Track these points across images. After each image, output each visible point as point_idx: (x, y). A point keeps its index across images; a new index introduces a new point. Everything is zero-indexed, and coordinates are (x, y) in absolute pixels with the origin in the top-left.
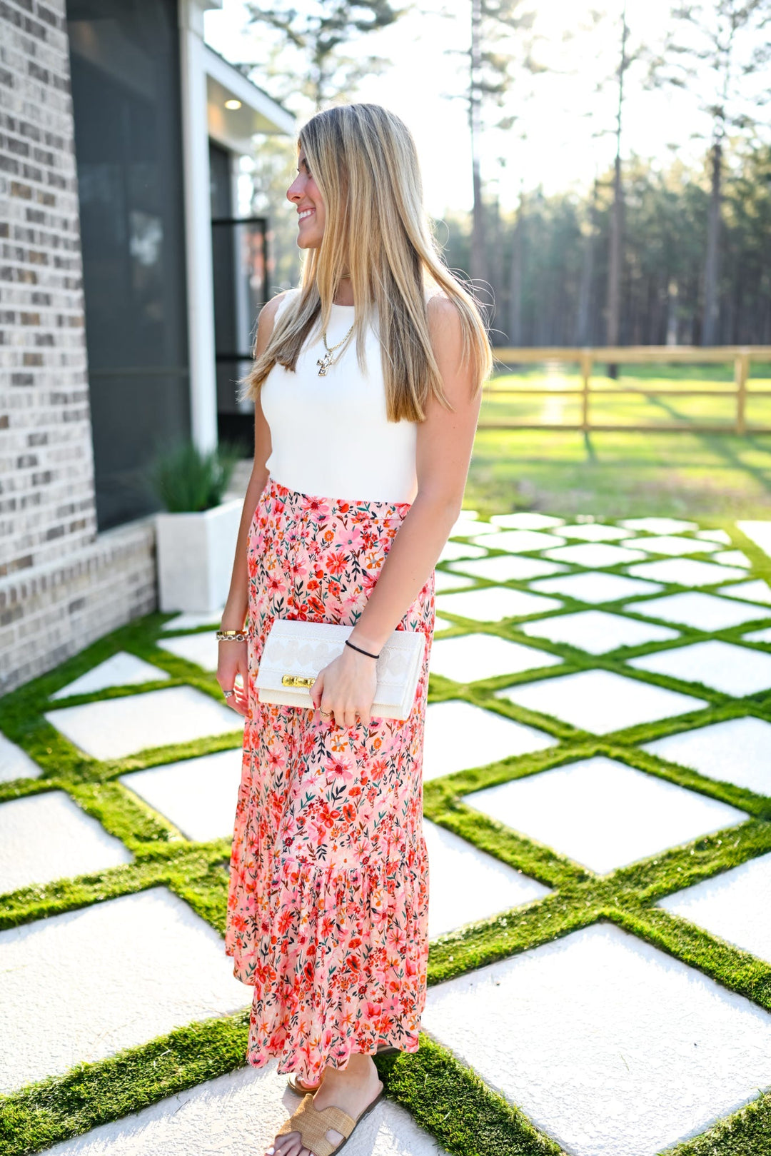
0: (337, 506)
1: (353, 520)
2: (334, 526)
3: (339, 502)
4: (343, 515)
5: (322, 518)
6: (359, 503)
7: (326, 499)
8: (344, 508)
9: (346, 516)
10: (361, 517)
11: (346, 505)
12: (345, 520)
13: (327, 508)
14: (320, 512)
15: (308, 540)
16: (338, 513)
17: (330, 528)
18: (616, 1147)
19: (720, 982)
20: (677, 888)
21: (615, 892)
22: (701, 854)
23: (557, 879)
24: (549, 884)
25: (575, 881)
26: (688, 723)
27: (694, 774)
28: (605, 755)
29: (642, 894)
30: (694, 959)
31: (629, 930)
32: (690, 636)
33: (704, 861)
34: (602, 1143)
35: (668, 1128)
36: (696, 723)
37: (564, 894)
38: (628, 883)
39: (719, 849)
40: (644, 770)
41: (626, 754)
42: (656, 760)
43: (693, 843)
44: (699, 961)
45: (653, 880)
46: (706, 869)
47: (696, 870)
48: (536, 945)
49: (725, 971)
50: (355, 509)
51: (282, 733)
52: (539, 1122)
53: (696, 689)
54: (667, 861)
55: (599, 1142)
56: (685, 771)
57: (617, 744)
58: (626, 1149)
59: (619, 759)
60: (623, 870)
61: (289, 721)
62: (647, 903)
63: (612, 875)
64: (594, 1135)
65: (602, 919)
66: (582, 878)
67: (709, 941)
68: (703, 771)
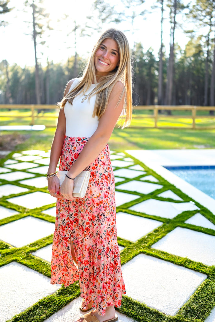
0: (77, 139)
1: (82, 143)
2: (76, 145)
3: (78, 138)
4: (79, 142)
5: (73, 143)
6: (84, 138)
7: (75, 138)
8: (79, 140)
9: (80, 142)
10: (84, 142)
11: (80, 139)
12: (79, 143)
13: (75, 140)
14: (73, 142)
15: (70, 150)
16: (78, 141)
17: (75, 146)
18: (170, 308)
19: (176, 264)
20: (155, 242)
21: (140, 246)
22: (157, 233)
23: (125, 244)
24: (123, 246)
25: (129, 244)
26: (137, 202)
27: (145, 214)
28: (122, 211)
29: (147, 245)
30: (167, 259)
31: (148, 254)
32: (127, 180)
33: (158, 235)
34: (167, 307)
35: (180, 301)
36: (140, 201)
37: (128, 248)
38: (142, 243)
39: (160, 232)
40: (133, 214)
41: (127, 211)
42: (134, 211)
43: (153, 231)
44: (169, 259)
45: (148, 241)
46: (159, 237)
47: (157, 237)
48: (127, 261)
49: (176, 261)
50: (83, 140)
51: (65, 207)
52: (149, 305)
53: (135, 193)
54: (149, 236)
55: (165, 308)
56: (143, 214)
57: (123, 208)
58: (173, 308)
59: (125, 212)
60: (139, 240)
61: (67, 203)
62: (149, 247)
63: (137, 242)
64: (164, 306)
65: (141, 253)
66: (130, 243)
67: (168, 254)
68: (147, 213)
